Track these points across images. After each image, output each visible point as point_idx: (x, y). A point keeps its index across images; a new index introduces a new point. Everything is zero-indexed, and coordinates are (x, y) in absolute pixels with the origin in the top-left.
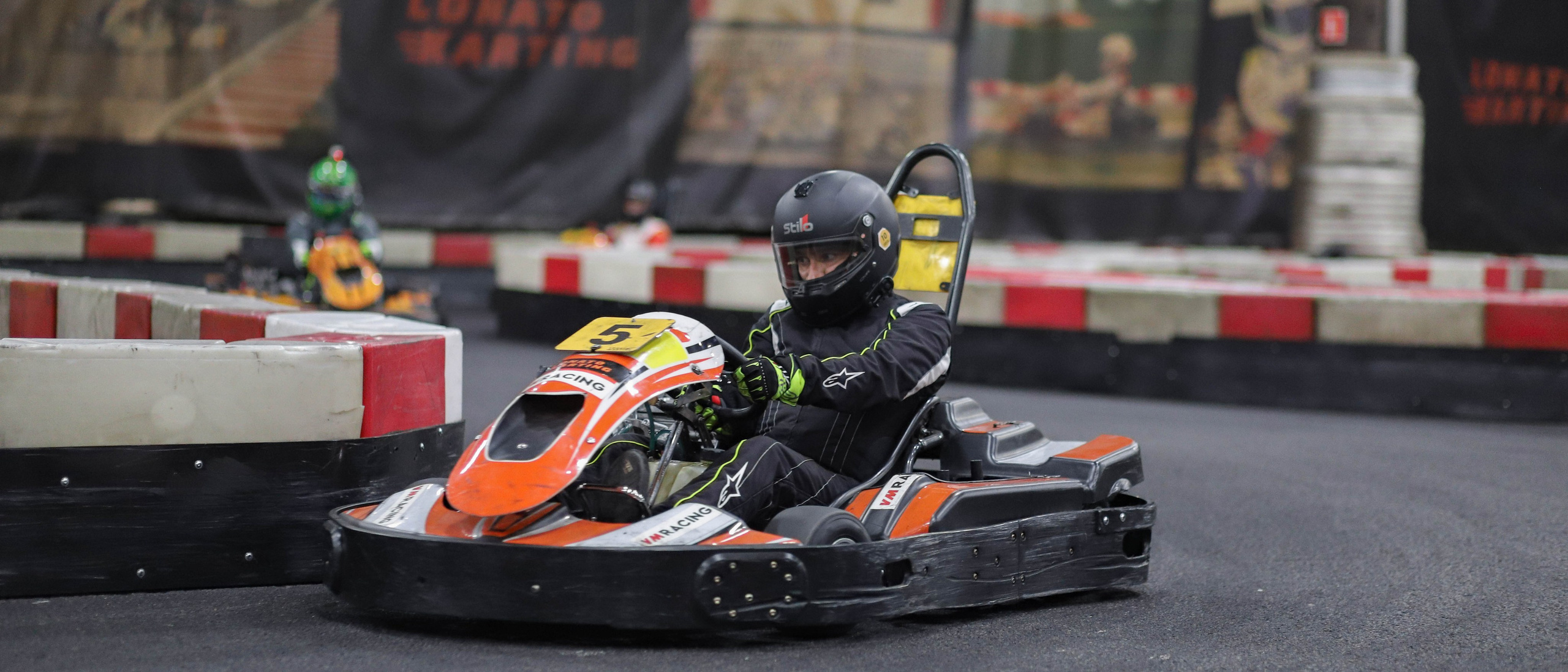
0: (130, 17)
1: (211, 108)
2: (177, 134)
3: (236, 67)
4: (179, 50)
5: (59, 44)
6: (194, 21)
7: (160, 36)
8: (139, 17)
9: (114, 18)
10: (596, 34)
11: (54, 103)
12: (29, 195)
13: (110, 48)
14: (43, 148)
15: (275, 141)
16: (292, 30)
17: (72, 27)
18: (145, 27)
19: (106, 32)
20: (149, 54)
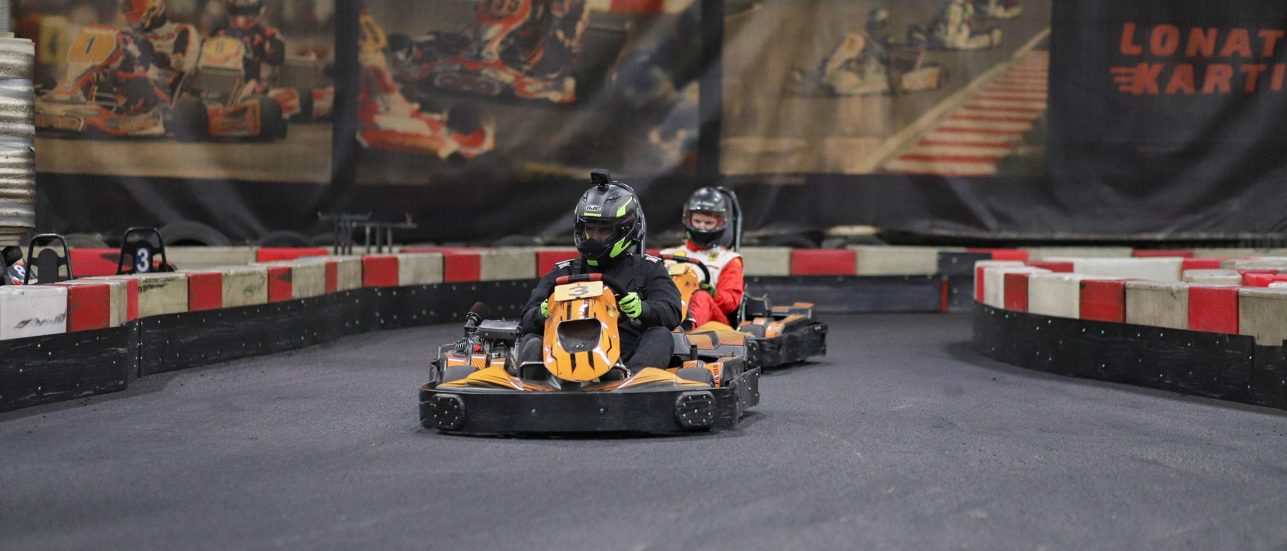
0: (848, 65)
1: (924, 143)
2: (897, 166)
3: (947, 104)
4: (894, 92)
5: (786, 92)
6: (909, 66)
7: (877, 81)
9: (831, 67)
11: (785, 143)
12: (766, 224)
13: (830, 93)
14: (776, 182)
15: (987, 169)
16: (1001, 68)
17: (798, 76)
18: (861, 73)
19: (825, 80)
20: (865, 96)
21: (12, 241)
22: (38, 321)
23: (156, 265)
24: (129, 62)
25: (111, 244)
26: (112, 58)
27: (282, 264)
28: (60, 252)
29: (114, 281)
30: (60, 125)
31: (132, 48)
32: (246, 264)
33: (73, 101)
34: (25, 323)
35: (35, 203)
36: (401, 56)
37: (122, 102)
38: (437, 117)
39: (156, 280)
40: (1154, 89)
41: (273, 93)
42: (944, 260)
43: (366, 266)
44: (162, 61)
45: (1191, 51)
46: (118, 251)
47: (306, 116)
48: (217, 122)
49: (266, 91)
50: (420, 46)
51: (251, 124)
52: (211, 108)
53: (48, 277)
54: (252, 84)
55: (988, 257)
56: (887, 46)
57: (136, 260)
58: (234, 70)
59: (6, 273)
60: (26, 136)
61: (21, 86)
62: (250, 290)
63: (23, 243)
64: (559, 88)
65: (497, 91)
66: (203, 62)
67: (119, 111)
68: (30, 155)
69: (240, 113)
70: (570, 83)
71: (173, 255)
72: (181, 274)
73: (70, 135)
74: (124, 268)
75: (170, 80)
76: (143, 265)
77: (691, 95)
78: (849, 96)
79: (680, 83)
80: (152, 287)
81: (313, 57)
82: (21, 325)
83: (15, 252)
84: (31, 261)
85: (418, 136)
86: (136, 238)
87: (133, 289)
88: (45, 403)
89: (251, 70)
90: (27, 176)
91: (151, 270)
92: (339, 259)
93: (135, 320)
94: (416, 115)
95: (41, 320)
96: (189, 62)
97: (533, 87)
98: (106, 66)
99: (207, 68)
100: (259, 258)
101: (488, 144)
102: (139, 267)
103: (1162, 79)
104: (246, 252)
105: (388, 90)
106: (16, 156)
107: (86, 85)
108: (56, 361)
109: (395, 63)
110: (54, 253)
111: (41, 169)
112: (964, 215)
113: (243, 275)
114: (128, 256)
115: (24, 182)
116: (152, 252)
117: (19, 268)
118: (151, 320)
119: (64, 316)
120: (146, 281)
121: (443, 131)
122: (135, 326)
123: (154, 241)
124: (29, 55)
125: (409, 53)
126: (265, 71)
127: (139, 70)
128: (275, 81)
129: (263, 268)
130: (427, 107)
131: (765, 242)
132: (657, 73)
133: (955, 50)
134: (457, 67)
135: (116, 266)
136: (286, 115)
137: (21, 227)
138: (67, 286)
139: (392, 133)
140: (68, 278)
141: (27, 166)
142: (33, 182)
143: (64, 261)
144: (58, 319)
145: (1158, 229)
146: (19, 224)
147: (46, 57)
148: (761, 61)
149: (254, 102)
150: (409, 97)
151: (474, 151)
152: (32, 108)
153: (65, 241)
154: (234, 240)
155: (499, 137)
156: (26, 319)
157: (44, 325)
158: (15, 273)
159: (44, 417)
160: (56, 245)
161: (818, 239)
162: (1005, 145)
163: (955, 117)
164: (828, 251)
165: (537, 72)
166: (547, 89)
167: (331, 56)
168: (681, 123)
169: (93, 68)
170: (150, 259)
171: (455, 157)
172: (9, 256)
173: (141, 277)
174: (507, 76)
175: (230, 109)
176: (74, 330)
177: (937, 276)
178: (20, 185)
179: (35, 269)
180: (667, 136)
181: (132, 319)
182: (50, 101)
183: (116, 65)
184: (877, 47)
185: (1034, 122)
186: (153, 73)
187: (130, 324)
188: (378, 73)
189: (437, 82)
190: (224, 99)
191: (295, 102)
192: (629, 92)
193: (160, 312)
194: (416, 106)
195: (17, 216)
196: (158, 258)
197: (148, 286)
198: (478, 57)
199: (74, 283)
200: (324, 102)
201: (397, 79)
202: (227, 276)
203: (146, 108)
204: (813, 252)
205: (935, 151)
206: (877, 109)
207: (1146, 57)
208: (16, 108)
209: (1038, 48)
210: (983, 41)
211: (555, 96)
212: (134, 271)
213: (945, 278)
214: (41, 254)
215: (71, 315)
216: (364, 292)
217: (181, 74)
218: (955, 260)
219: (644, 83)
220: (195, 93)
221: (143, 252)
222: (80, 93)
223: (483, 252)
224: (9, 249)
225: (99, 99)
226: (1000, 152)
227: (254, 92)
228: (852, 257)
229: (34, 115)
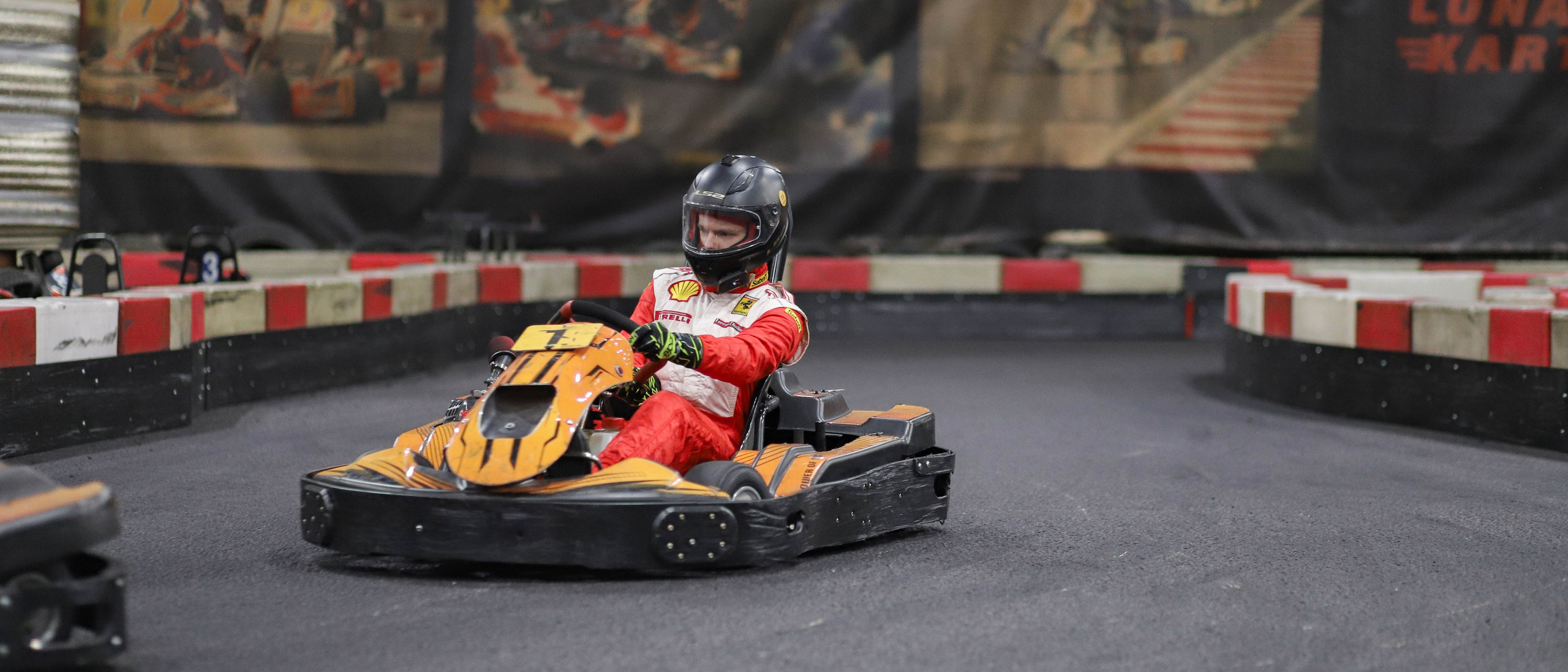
0: (1073, 34)
1: (1169, 130)
2: (1131, 158)
3: (1196, 83)
4: (1130, 68)
5: (998, 66)
6: (1148, 36)
7: (1108, 54)
8: (1085, 34)
9: (1053, 38)
11: (995, 130)
12: (971, 228)
13: (1052, 69)
14: (985, 177)
15: (1243, 163)
16: (1261, 38)
17: (1012, 48)
18: (1089, 44)
19: (1047, 53)
20: (1095, 73)
21: (51, 244)
22: (83, 341)
23: (226, 275)
24: (194, 26)
25: (172, 247)
26: (175, 20)
27: (380, 274)
28: (110, 257)
29: (175, 294)
30: (111, 101)
31: (200, 10)
32: (335, 272)
33: (126, 73)
34: (67, 343)
35: (79, 196)
36: (526, 19)
37: (185, 74)
38: (570, 95)
39: (226, 293)
40: (1450, 66)
41: (371, 64)
42: (1189, 274)
43: (484, 277)
44: (235, 24)
45: (1496, 19)
46: (179, 257)
47: (410, 92)
48: (301, 100)
49: (360, 62)
50: (551, 8)
51: (343, 102)
52: (296, 81)
53: (95, 287)
54: (344, 55)
55: (1243, 270)
56: (1122, 11)
57: (202, 267)
58: (323, 37)
59: (43, 282)
60: (68, 116)
61: (63, 54)
62: (341, 305)
63: (64, 245)
64: (719, 59)
65: (643, 64)
66: (285, 27)
67: (183, 85)
68: (74, 138)
69: (330, 88)
70: (733, 55)
71: (246, 261)
72: (257, 285)
73: (121, 114)
74: (188, 277)
75: (244, 48)
76: (210, 273)
77: (882, 70)
78: (1074, 72)
79: (869, 56)
80: (221, 300)
81: (418, 21)
82: (62, 346)
83: (55, 258)
84: (74, 268)
85: (546, 118)
86: (201, 241)
87: (199, 303)
88: (91, 441)
89: (343, 35)
90: (69, 165)
91: (221, 279)
92: (450, 268)
93: (200, 342)
94: (544, 92)
95: (86, 339)
96: (268, 26)
97: (688, 59)
98: (167, 29)
99: (289, 34)
100: (353, 266)
101: (632, 128)
102: (206, 276)
103: (1460, 55)
104: (336, 258)
105: (509, 61)
106: (55, 140)
107: (142, 53)
108: (104, 391)
109: (519, 29)
110: (102, 260)
111: (87, 155)
112: (1214, 218)
113: (333, 288)
114: (193, 264)
115: (66, 171)
116: (222, 258)
117: (59, 276)
118: (220, 342)
119: (114, 335)
120: (215, 293)
121: (577, 113)
122: (201, 348)
123: (224, 244)
124: (72, 17)
125: (536, 17)
126: (361, 38)
127: (206, 36)
128: (373, 50)
129: (357, 278)
130: (558, 82)
131: (970, 250)
132: (841, 43)
133: (1204, 16)
134: (594, 34)
135: (177, 276)
136: (386, 92)
137: (62, 228)
138: (118, 299)
139: (514, 114)
140: (120, 288)
141: (70, 151)
142: (77, 171)
143: (115, 268)
144: (107, 339)
145: (1450, 238)
146: (60, 222)
147: (93, 18)
148: (969, 28)
149: (347, 76)
150: (536, 69)
151: (614, 138)
152: (76, 81)
153: (117, 246)
154: (322, 242)
155: (645, 120)
156: (67, 338)
157: (90, 347)
158: (55, 283)
159: (90, 458)
160: (105, 248)
161: (1034, 246)
162: (1267, 133)
163: (1205, 98)
164: (1046, 264)
165: (693, 40)
166: (705, 62)
167: (441, 21)
168: (870, 103)
169: (150, 34)
170: (220, 267)
171: (593, 145)
172: (47, 262)
173: (209, 287)
174: (656, 46)
175: (318, 83)
176: (127, 352)
177: (1181, 295)
178: (61, 175)
179: (78, 278)
180: (852, 120)
181: (197, 339)
182: (100, 73)
183: (179, 29)
184: (1111, 13)
185: (1302, 107)
186: (224, 39)
187: (195, 346)
188: (498, 42)
189: (571, 52)
190: (310, 71)
191: (397, 78)
192: (805, 65)
193: (230, 330)
194: (544, 82)
195: (57, 214)
196: (228, 265)
197: (217, 299)
198: (620, 23)
199: (127, 295)
200: (433, 74)
201: (523, 47)
202: (313, 288)
203: (214, 82)
204: (1028, 264)
205: (1183, 140)
206: (1108, 90)
207: (1441, 26)
208: (57, 81)
209: (1308, 14)
211: (714, 70)
212: (199, 280)
213: (1191, 296)
214: (87, 260)
215: (122, 333)
216: (480, 309)
217: (257, 41)
218: (1202, 276)
219: (824, 56)
220: (275, 63)
221: (211, 259)
222: (134, 64)
223: (625, 261)
224: (46, 253)
225: (158, 70)
226: (1261, 143)
227: (347, 64)
228: (1076, 271)
229: (78, 90)
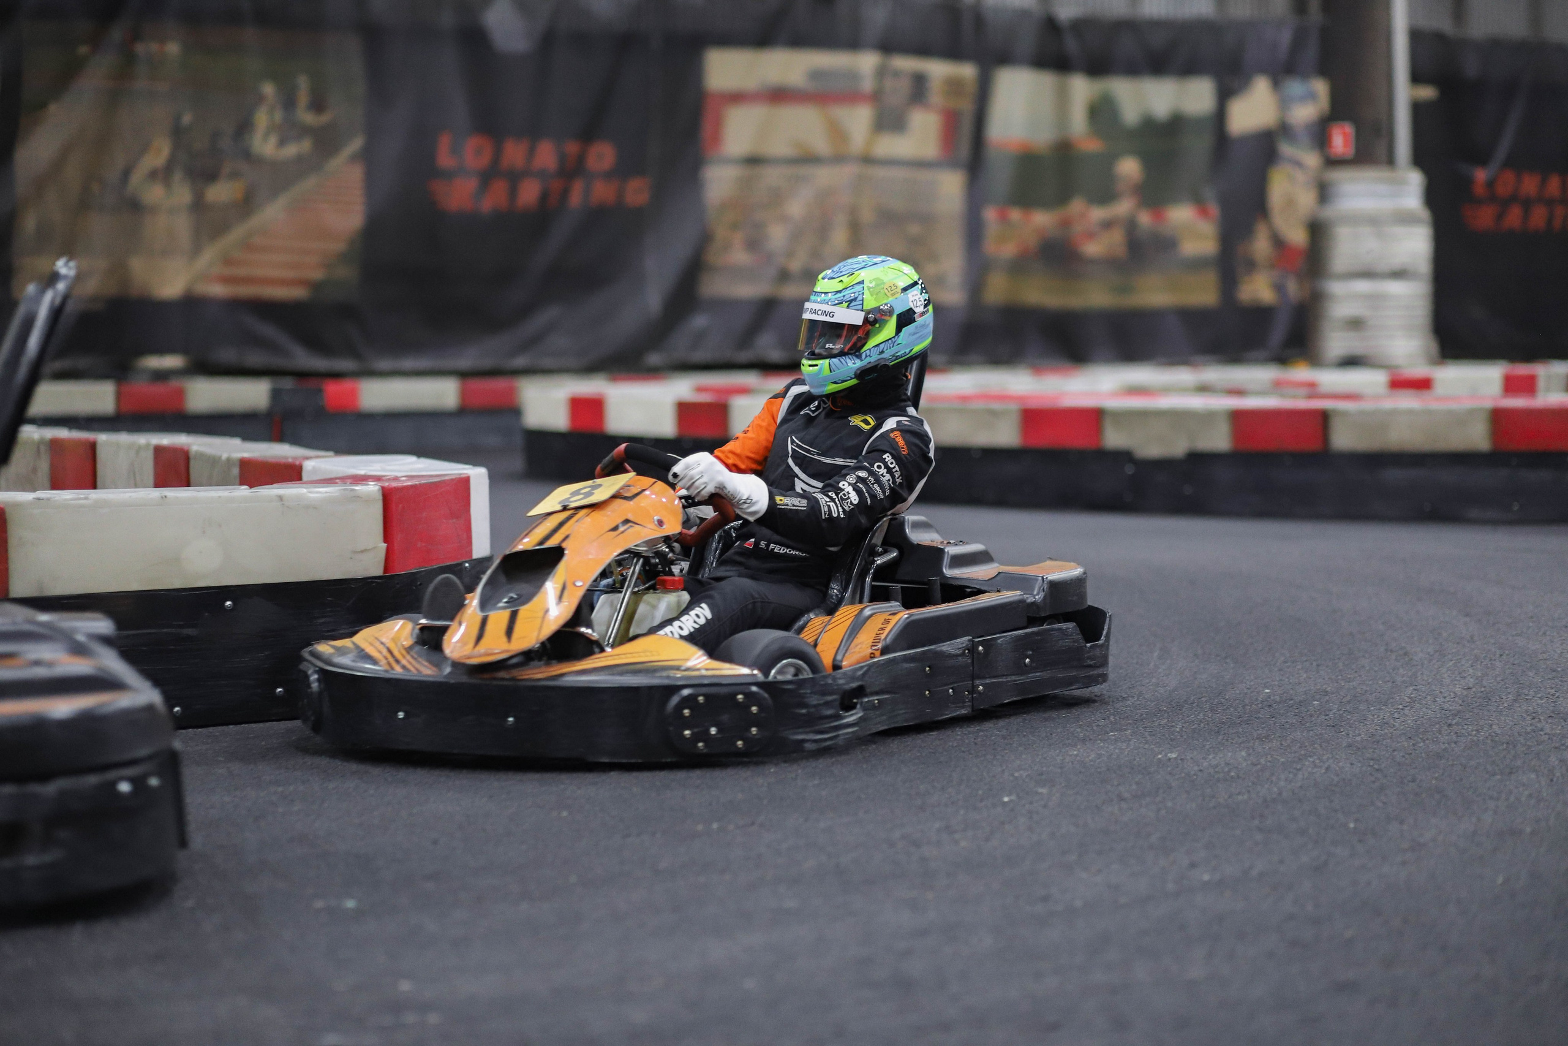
0: (153, 175)
1: (231, 262)
2: (203, 289)
3: (254, 221)
5: (84, 205)
6: (212, 176)
7: (182, 194)
8: (163, 175)
9: (137, 177)
10: (609, 175)
13: (135, 207)
15: (299, 293)
16: (314, 179)
17: (96, 187)
18: (167, 185)
19: (128, 193)
20: (172, 210)
40: (469, 206)
42: (275, 394)
45: (505, 164)
56: (192, 155)
78: (156, 210)
103: (478, 195)
133: (263, 161)
148: (58, 165)
161: (122, 369)
177: (271, 412)
184: (183, 158)
185: (350, 242)
205: (242, 272)
206: (183, 225)
207: (460, 171)
209: (354, 158)
210: (291, 150)
226: (313, 275)
228: (181, 393)
